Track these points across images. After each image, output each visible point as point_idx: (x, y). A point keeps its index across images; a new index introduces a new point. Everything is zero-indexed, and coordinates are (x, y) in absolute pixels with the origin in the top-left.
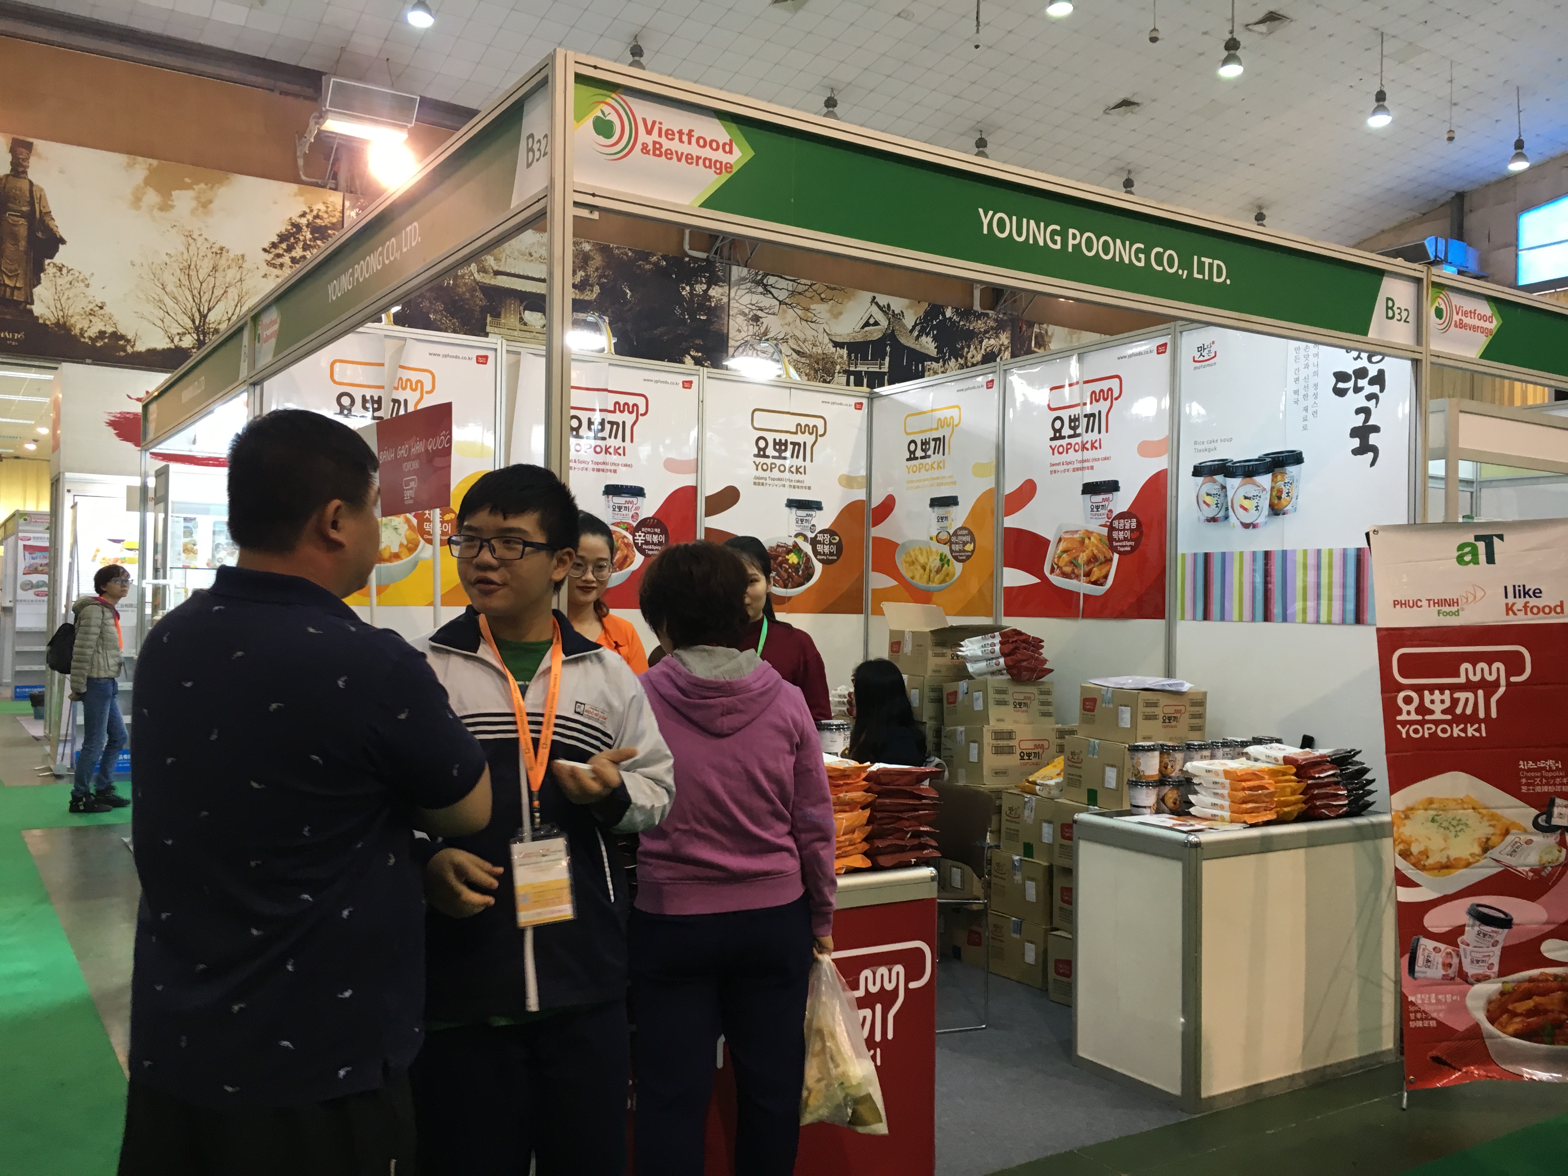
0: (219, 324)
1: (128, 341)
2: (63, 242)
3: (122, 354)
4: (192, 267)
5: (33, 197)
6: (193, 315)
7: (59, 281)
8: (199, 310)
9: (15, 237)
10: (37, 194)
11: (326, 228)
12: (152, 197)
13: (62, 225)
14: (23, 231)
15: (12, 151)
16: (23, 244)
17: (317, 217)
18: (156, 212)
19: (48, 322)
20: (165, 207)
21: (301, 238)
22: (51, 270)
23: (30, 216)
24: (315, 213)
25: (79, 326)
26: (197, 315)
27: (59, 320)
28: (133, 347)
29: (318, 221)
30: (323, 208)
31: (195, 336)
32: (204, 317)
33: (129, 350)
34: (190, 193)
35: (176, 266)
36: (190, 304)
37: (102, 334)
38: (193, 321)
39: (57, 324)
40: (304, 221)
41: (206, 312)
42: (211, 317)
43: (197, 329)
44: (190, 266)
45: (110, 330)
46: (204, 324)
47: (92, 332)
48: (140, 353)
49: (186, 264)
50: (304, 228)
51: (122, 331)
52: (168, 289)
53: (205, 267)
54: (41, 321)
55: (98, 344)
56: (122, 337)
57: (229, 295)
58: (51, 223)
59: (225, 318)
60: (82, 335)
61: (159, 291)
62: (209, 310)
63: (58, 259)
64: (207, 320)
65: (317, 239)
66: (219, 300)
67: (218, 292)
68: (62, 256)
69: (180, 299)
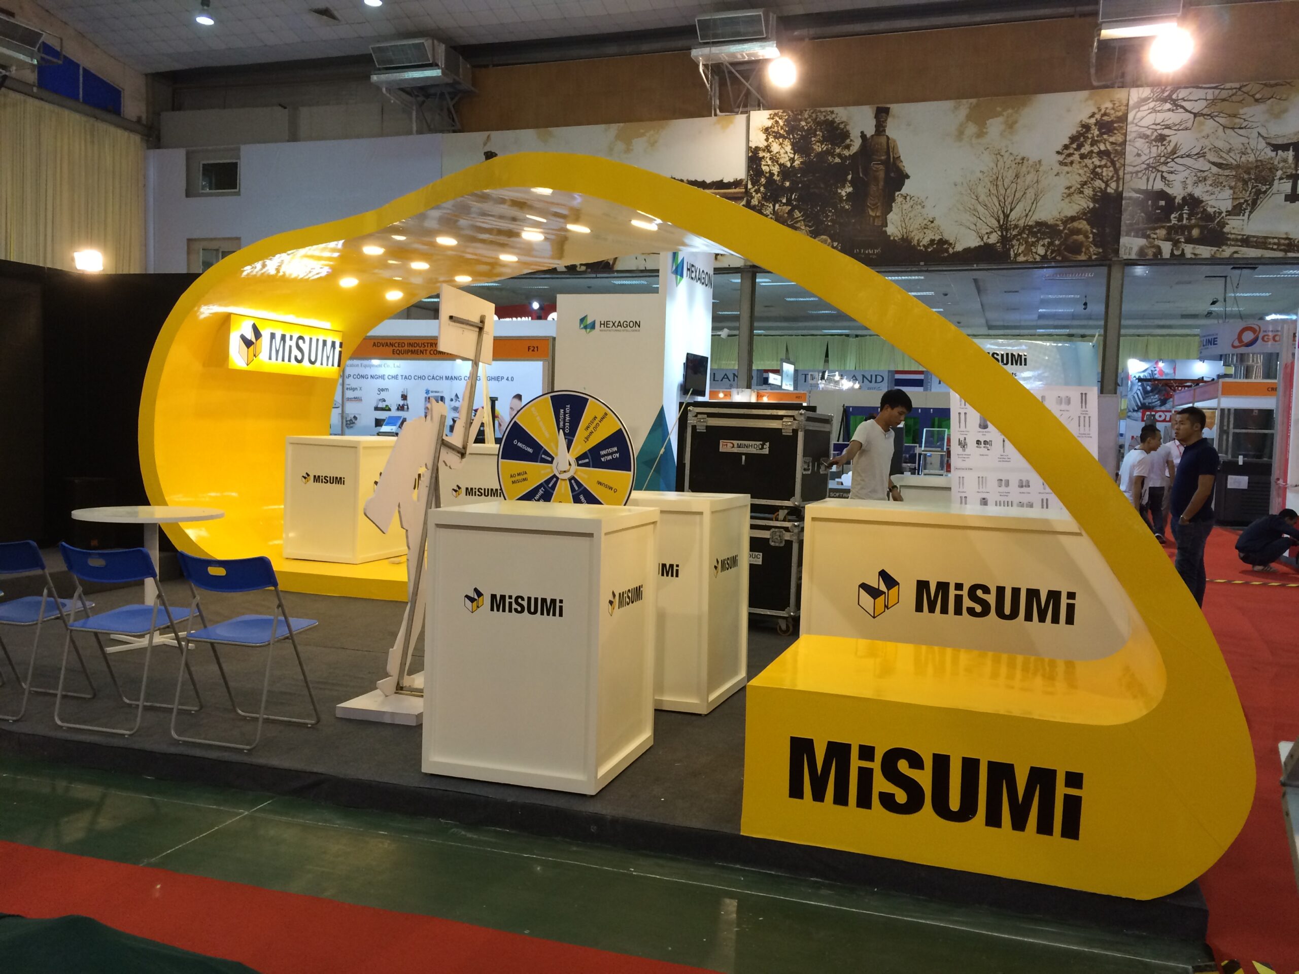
0: (1018, 220)
1: (950, 244)
2: (908, 177)
3: (946, 254)
4: (1000, 178)
5: (889, 148)
6: (999, 217)
7: (905, 207)
8: (1003, 212)
9: (876, 179)
10: (891, 145)
11: (1112, 122)
12: (972, 129)
13: (907, 166)
14: (881, 175)
15: (876, 117)
16: (881, 184)
17: (1105, 114)
18: (974, 141)
19: (896, 238)
20: (980, 134)
21: (1090, 136)
22: (899, 200)
23: (886, 163)
24: (1103, 111)
25: (916, 238)
26: (1002, 216)
27: (903, 236)
28: (953, 248)
29: (1105, 118)
30: (1109, 105)
31: (999, 233)
32: (1006, 216)
33: (951, 251)
34: (1000, 119)
35: (987, 180)
36: (996, 208)
37: (932, 241)
38: (999, 221)
39: (902, 239)
40: (1093, 121)
41: (1008, 213)
42: (1013, 216)
43: (1001, 227)
44: (997, 178)
45: (937, 238)
46: (1007, 223)
47: (925, 242)
48: (959, 252)
49: (994, 177)
50: (1093, 127)
51: (946, 237)
52: (980, 200)
53: (1010, 175)
54: (892, 238)
55: (929, 250)
56: (946, 242)
57: (1028, 195)
58: (900, 165)
59: (1024, 214)
60: (918, 244)
61: (974, 201)
62: (1011, 210)
63: (904, 191)
64: (1009, 219)
65: (1104, 133)
66: (1020, 201)
67: (1018, 195)
68: (908, 187)
69: (989, 205)
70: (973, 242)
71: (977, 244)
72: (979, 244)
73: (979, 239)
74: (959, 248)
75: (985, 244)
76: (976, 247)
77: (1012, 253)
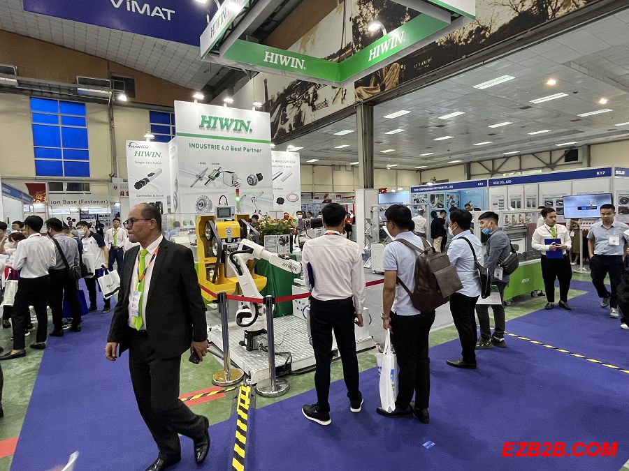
1: (487, 29)
3: (483, 40)
19: (442, 43)
27: (447, 39)
28: (489, 32)
33: (488, 35)
39: (446, 43)
45: (475, 28)
47: (465, 36)
51: (483, 24)
54: (439, 44)
55: (469, 42)
56: (483, 28)
60: (460, 41)
70: (507, 16)
71: (512, 18)
72: (514, 17)
73: (513, 11)
74: (495, 29)
75: (520, 14)
76: (511, 22)
77: (550, 11)
